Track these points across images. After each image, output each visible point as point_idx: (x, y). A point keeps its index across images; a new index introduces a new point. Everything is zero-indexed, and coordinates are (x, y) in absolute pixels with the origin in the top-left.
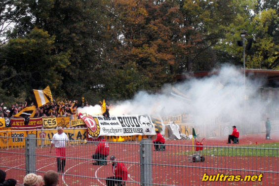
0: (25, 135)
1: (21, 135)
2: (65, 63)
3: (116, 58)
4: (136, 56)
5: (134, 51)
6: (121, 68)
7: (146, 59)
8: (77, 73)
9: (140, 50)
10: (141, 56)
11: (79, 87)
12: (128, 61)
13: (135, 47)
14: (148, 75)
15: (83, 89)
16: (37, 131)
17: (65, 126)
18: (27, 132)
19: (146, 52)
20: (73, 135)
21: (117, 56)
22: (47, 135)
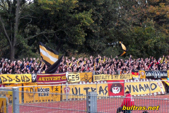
0: (51, 90)
1: (47, 90)
2: (89, 22)
3: (135, 15)
4: (153, 14)
5: (152, 9)
6: (140, 26)
7: (163, 17)
8: (99, 30)
9: (157, 8)
10: (158, 13)
11: (100, 43)
12: (146, 18)
13: (152, 5)
14: (164, 32)
15: (104, 45)
16: (61, 86)
17: (88, 81)
18: (52, 87)
19: (163, 10)
20: (95, 89)
21: (136, 13)
22: (71, 89)
